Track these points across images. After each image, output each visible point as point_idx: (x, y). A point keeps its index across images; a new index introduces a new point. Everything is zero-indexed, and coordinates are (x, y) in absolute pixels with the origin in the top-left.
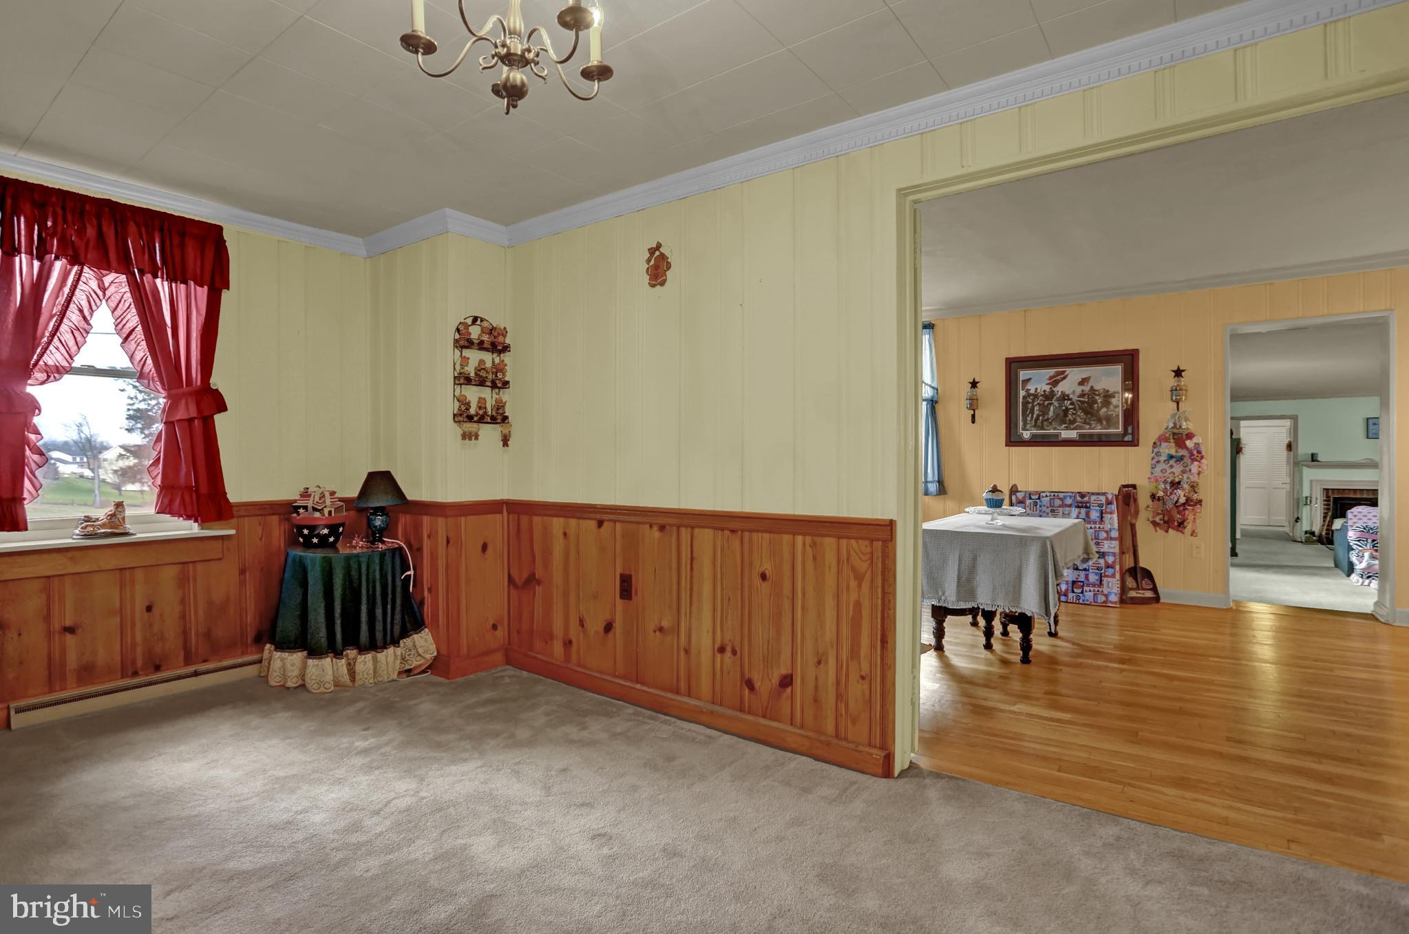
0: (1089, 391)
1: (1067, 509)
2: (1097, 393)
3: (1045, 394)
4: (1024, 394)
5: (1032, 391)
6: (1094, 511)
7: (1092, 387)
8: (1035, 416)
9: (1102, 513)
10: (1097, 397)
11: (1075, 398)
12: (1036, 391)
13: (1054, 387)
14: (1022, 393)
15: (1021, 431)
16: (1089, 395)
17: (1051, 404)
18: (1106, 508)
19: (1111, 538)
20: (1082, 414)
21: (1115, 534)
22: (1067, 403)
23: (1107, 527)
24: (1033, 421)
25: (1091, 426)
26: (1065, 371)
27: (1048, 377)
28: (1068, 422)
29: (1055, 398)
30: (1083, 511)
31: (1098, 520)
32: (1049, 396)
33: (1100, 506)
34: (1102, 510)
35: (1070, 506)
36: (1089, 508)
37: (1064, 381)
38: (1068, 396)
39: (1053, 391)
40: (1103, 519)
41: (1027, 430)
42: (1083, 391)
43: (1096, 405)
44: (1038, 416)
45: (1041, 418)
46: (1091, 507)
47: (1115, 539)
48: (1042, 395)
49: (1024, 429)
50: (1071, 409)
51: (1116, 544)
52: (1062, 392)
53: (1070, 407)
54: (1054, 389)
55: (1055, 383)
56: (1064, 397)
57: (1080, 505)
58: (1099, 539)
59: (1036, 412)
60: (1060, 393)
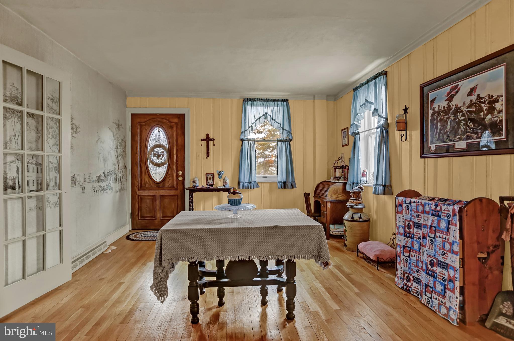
0: (477, 99)
1: (426, 215)
2: (483, 100)
3: (444, 110)
4: (431, 113)
5: (436, 109)
6: (444, 221)
7: (479, 95)
8: (438, 130)
9: (449, 224)
10: (483, 105)
11: (465, 109)
12: (439, 109)
13: (450, 102)
14: (431, 112)
15: (430, 145)
16: (476, 103)
17: (448, 118)
18: (452, 219)
19: (453, 251)
20: (471, 124)
21: (456, 248)
22: (460, 115)
23: (451, 239)
24: (437, 136)
25: (478, 135)
26: (457, 85)
27: (446, 94)
28: (460, 133)
29: (451, 112)
30: (436, 219)
31: (445, 230)
32: (447, 111)
33: (448, 216)
34: (449, 221)
35: (428, 213)
36: (440, 217)
37: (457, 95)
38: (460, 108)
39: (449, 106)
40: (449, 230)
41: (434, 144)
42: (471, 100)
43: (482, 114)
44: (441, 130)
45: (442, 132)
46: (442, 217)
47: (456, 253)
48: (442, 112)
49: (432, 143)
50: (462, 120)
51: (457, 258)
52: (456, 105)
53: (462, 118)
54: (450, 104)
55: (450, 98)
56: (458, 109)
57: (434, 213)
58: (445, 250)
59: (439, 127)
60: (454, 107)
